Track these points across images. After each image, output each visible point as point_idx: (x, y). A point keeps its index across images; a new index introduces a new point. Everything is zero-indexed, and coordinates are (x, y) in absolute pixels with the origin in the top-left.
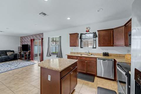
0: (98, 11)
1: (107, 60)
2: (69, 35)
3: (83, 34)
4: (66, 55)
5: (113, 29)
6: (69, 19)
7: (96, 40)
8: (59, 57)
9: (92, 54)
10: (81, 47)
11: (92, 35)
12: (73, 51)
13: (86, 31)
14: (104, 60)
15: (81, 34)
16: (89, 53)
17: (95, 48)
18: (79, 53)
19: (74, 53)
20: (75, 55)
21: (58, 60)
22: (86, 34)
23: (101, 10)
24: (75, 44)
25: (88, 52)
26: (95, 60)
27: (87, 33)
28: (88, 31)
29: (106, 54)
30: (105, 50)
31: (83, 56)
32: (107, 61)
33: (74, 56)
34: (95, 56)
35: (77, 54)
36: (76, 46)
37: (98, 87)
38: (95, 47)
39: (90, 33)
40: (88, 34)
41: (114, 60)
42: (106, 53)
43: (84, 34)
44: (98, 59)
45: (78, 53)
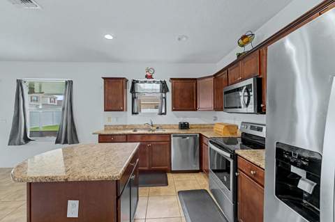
0: (179, 39)
1: (188, 136)
2: (103, 80)
3: (137, 82)
4: (94, 134)
5: (196, 79)
6: (109, 37)
7: (165, 98)
8: (66, 142)
9: (158, 128)
10: (133, 113)
11: (158, 87)
12: (113, 122)
13: (147, 77)
14: (184, 137)
15: (134, 83)
16: (152, 126)
17: (165, 114)
18: (129, 126)
19: (116, 128)
20: (121, 132)
21: (61, 150)
22: (145, 82)
23: (185, 39)
24: (121, 104)
25: (150, 124)
26: (168, 139)
27: (146, 80)
28: (151, 77)
29: (184, 126)
30: (182, 119)
31: (139, 132)
32: (188, 138)
33: (120, 135)
34: (167, 131)
35: (124, 129)
36: (123, 110)
37: (179, 192)
38: (163, 111)
39: (154, 82)
40: (150, 82)
41: (200, 134)
42: (184, 123)
43: (142, 82)
44: (174, 136)
45: (125, 127)
